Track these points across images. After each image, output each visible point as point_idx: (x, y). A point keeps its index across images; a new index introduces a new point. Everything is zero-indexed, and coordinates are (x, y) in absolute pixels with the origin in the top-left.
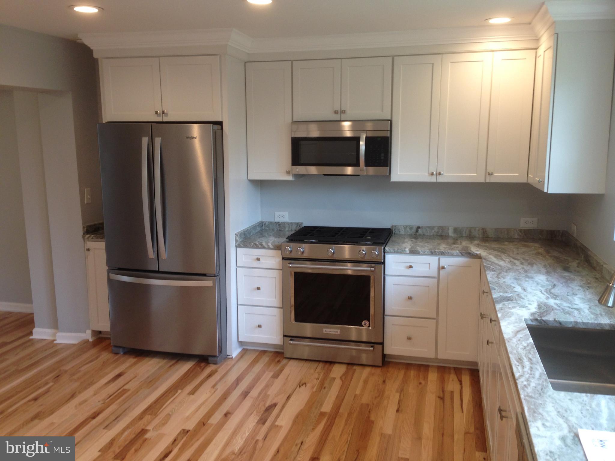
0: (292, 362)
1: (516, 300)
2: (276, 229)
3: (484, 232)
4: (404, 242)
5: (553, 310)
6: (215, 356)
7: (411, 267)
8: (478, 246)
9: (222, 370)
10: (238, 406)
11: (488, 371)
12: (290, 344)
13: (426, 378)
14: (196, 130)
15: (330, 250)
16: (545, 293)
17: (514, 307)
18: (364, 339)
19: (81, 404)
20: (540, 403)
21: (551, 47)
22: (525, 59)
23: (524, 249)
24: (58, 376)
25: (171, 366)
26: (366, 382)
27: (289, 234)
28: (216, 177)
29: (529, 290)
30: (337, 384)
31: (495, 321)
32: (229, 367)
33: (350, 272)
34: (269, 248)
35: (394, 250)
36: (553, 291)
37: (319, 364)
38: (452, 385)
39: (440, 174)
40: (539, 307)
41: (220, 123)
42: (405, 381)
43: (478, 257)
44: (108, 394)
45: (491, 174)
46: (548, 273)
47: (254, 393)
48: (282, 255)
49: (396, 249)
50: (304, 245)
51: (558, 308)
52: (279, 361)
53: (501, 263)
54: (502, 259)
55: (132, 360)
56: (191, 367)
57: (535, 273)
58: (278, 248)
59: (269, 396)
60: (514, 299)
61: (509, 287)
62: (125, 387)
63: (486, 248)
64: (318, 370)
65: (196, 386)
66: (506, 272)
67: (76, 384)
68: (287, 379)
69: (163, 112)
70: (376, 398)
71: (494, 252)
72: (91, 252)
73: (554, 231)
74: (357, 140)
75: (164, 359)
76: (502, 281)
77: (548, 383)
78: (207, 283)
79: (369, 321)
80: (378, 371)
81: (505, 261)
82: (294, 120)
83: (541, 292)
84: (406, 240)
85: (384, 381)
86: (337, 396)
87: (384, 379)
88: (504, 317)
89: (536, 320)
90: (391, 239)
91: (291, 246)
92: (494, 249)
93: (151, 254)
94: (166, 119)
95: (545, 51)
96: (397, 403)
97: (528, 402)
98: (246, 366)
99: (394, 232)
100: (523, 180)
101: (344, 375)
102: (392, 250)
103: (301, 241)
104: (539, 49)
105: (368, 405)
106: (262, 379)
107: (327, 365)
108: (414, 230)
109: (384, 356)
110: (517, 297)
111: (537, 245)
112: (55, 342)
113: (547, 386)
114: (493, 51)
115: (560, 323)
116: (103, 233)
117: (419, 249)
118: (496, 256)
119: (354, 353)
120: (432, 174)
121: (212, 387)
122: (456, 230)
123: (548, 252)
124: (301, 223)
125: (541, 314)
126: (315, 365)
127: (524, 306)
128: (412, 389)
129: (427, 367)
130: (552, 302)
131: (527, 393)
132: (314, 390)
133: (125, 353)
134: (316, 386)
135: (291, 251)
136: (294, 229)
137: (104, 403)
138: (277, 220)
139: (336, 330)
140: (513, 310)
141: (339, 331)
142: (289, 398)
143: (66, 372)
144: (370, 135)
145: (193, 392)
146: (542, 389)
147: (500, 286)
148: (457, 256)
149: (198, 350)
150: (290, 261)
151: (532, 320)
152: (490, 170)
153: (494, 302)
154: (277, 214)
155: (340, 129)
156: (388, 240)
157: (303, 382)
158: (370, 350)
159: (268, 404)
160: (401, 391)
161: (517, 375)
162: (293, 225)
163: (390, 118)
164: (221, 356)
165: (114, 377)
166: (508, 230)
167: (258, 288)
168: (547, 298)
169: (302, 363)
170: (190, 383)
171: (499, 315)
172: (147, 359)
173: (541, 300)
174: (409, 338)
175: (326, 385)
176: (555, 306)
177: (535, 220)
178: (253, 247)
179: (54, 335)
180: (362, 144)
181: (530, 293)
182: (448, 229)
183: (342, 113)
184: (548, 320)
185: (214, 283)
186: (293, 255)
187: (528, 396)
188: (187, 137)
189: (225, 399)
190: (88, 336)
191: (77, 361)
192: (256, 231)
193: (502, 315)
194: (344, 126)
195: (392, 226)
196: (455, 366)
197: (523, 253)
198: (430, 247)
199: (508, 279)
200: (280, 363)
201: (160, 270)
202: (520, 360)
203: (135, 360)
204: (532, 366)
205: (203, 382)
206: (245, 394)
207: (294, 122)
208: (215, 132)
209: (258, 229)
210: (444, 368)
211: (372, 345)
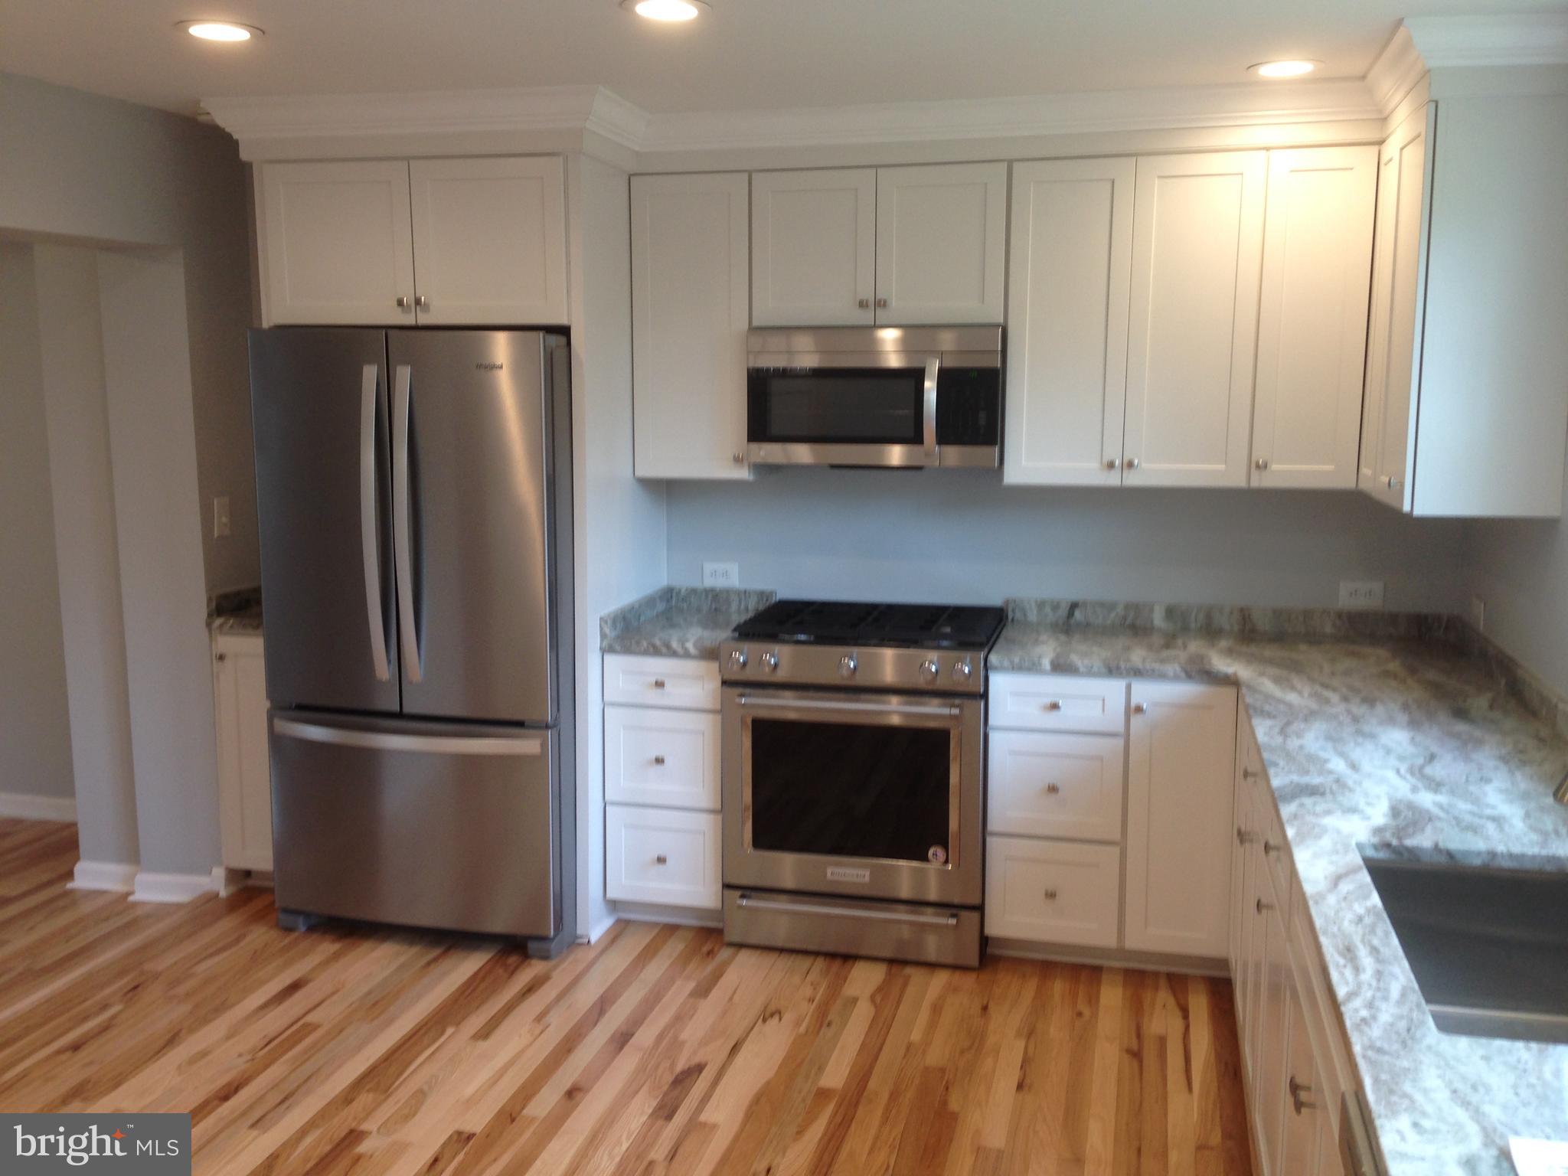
0: (745, 957)
1: (1332, 793)
2: (705, 609)
3: (1244, 619)
4: (1036, 642)
5: (1430, 819)
6: (544, 939)
7: (1055, 706)
8: (1230, 652)
9: (560, 977)
10: (603, 1072)
11: (1257, 986)
12: (740, 907)
13: (1093, 1000)
14: (501, 347)
15: (848, 661)
16: (1409, 777)
17: (1328, 812)
18: (933, 895)
19: (193, 1060)
20: (1405, 1068)
21: (1418, 136)
22: (1352, 169)
23: (1348, 663)
24: (136, 987)
25: (429, 964)
26: (937, 1009)
27: (737, 618)
28: (552, 473)
29: (1366, 766)
30: (863, 1012)
31: (1279, 850)
32: (580, 968)
33: (895, 720)
34: (687, 655)
35: (1012, 662)
36: (1428, 770)
37: (815, 961)
38: (1162, 1019)
39: (1130, 465)
40: (1395, 812)
41: (564, 331)
42: (1040, 1007)
43: (1232, 682)
44: (265, 1037)
45: (1262, 467)
46: (1413, 724)
47: (645, 1036)
48: (720, 671)
49: (1017, 660)
50: (777, 648)
51: (1442, 814)
52: (710, 953)
53: (1292, 697)
54: (1293, 688)
55: (328, 947)
56: (480, 969)
57: (1381, 723)
58: (710, 654)
59: (683, 1043)
60: (1328, 791)
61: (1312, 758)
62: (309, 1018)
63: (1251, 659)
64: (814, 975)
65: (496, 1014)
66: (1306, 720)
67: (184, 1009)
68: (731, 999)
69: (418, 302)
70: (962, 1052)
71: (1273, 671)
72: (228, 663)
73: (1426, 617)
74: (916, 375)
75: (412, 943)
76: (1293, 743)
77: (1424, 1013)
78: (526, 745)
79: (946, 848)
80: (969, 981)
81: (1300, 693)
82: (755, 323)
83: (1398, 772)
84: (1044, 637)
85: (985, 1008)
86: (863, 1045)
87: (985, 1002)
88: (1302, 836)
89: (1388, 846)
90: (1004, 633)
91: (745, 650)
92: (1271, 662)
93: (383, 670)
94: (424, 319)
95: (1402, 149)
96: (1020, 1065)
97: (1372, 1063)
98: (626, 965)
99: (1010, 617)
100: (1347, 482)
101: (879, 989)
102: (1006, 663)
103: (772, 637)
104: (1387, 142)
105: (943, 1070)
106: (664, 1000)
107: (836, 965)
108: (1063, 611)
109: (984, 941)
110: (1335, 787)
111: (1382, 652)
112: (131, 898)
113: (1422, 1023)
114: (1267, 149)
115: (1450, 854)
116: (260, 615)
117: (1075, 659)
118: (1277, 680)
119: (906, 933)
120: (1111, 465)
121: (535, 1019)
122: (1170, 612)
123: (1413, 671)
124: (771, 593)
125: (1400, 832)
126: (805, 963)
127: (1353, 810)
128: (1057, 1028)
129: (1096, 972)
130: (1427, 799)
131: (1370, 1039)
132: (802, 1029)
133: (311, 929)
134: (808, 1018)
135: (745, 664)
136: (753, 606)
137: (253, 1060)
138: (709, 582)
139: (861, 872)
140: (1328, 821)
141: (868, 873)
142: (735, 1049)
143: (156, 976)
144: (950, 363)
145: (484, 1034)
146: (1409, 1030)
147: (1289, 757)
148: (1176, 678)
149: (498, 925)
150: (740, 690)
151: (1376, 847)
152: (1259, 456)
153: (1274, 800)
154: (708, 567)
155: (873, 347)
156: (995, 636)
157: (772, 1008)
158: (947, 926)
159: (681, 1065)
160: (1030, 1033)
161: (1341, 992)
162: (750, 597)
163: (1001, 320)
164: (559, 936)
165: (280, 992)
166: (1307, 614)
167: (659, 761)
168: (1414, 789)
169: (769, 959)
170: (478, 1008)
171: (1290, 832)
172: (366, 946)
173: (1399, 795)
174: (1051, 895)
175: (832, 1016)
176: (1435, 811)
177: (1377, 587)
178: (645, 653)
179: (130, 879)
180: (930, 386)
181: (1369, 775)
182: (1152, 610)
183: (880, 306)
184: (1417, 848)
185: (544, 745)
186: (750, 674)
187: (1372, 1047)
188: (479, 366)
189: (569, 1051)
190: (216, 882)
191: (189, 948)
192: (655, 612)
193: (1298, 834)
194: (883, 341)
195: (1007, 602)
196: (1174, 969)
197: (1347, 673)
198: (1106, 653)
199: (1312, 739)
200: (713, 958)
201: (407, 709)
202: (1349, 952)
203: (337, 946)
204: (1380, 968)
205: (509, 1008)
206: (622, 1039)
207: (754, 330)
208: (552, 354)
209: (661, 607)
210: (1142, 973)
211: (954, 911)
